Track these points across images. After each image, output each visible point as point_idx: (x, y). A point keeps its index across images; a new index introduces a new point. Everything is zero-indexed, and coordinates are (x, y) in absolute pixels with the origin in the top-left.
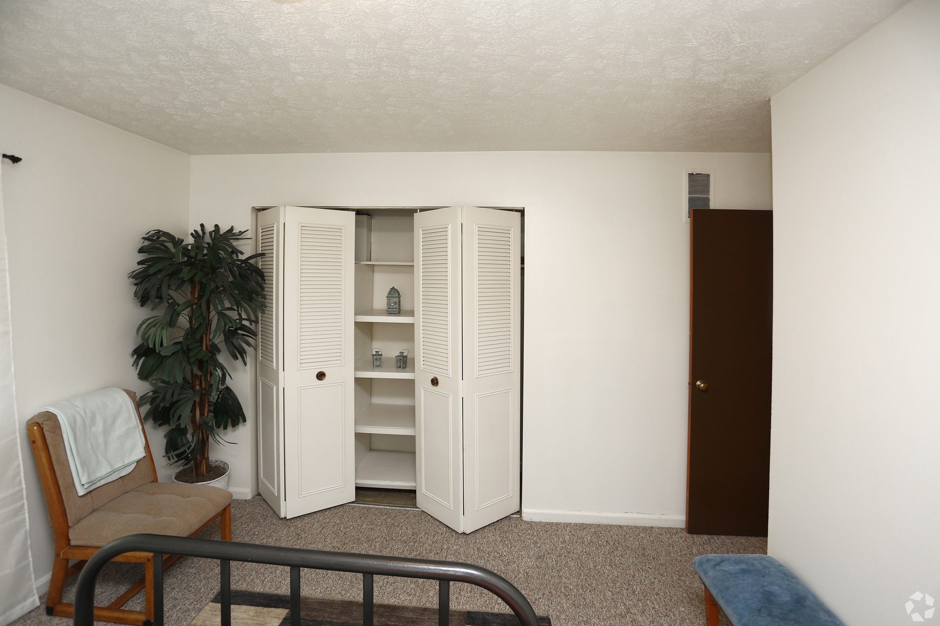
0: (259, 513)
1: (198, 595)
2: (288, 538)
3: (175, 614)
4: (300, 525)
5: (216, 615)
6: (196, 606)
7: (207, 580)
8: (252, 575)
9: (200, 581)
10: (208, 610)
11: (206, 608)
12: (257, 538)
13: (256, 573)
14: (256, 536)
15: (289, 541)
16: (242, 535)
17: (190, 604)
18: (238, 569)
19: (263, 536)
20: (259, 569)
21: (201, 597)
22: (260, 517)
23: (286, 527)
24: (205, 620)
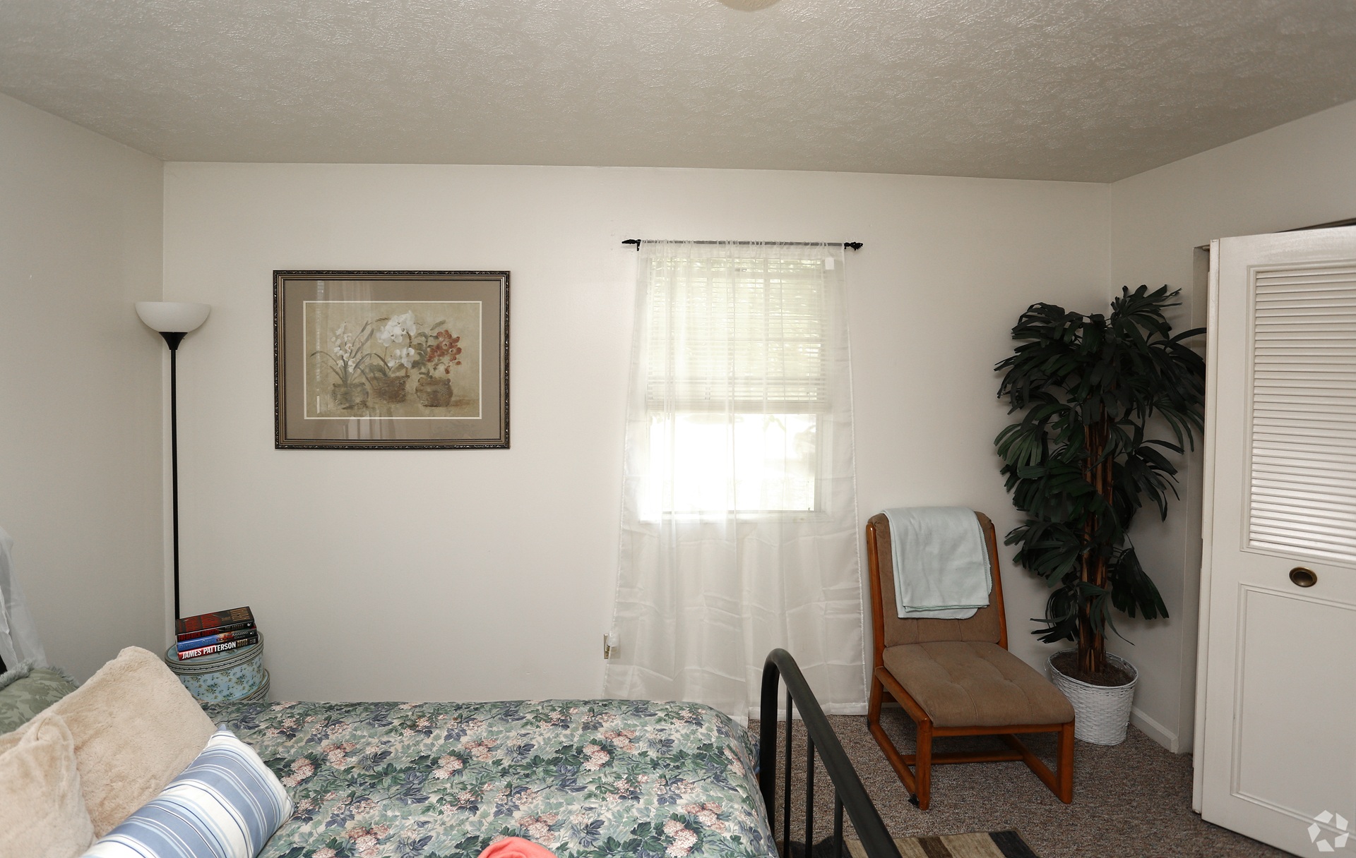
0: (1168, 780)
1: (987, 816)
2: (1177, 846)
3: (948, 814)
4: (1219, 845)
5: (978, 851)
6: (974, 825)
7: (1013, 808)
8: (1069, 848)
9: (1005, 803)
10: (976, 839)
11: (978, 834)
12: (1128, 810)
13: (1077, 850)
14: (1128, 807)
15: (1174, 852)
16: (1111, 791)
17: (970, 818)
18: (1060, 826)
19: (1140, 814)
20: (1087, 848)
21: (988, 821)
22: (1164, 788)
23: (1190, 830)
24: (963, 847)
